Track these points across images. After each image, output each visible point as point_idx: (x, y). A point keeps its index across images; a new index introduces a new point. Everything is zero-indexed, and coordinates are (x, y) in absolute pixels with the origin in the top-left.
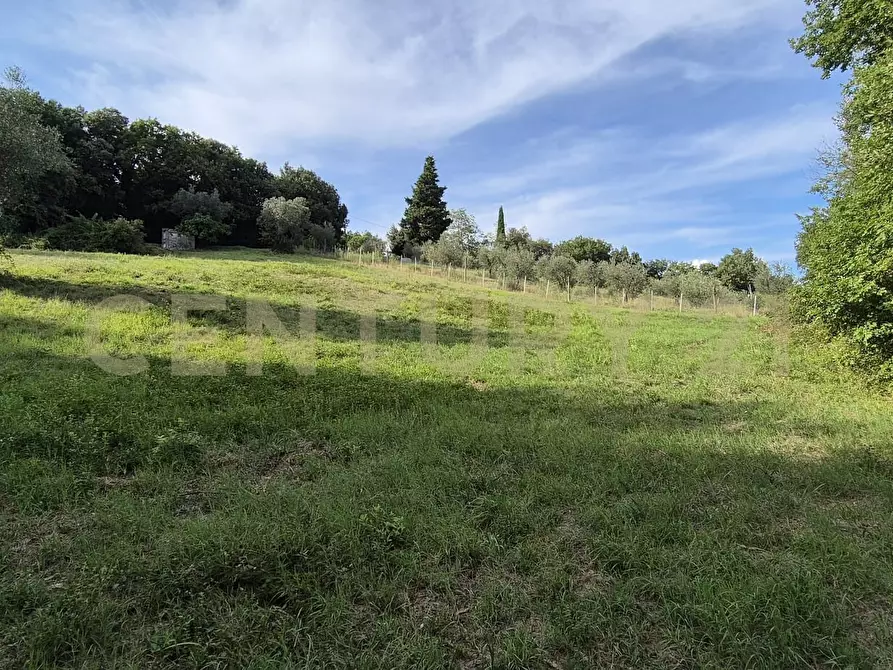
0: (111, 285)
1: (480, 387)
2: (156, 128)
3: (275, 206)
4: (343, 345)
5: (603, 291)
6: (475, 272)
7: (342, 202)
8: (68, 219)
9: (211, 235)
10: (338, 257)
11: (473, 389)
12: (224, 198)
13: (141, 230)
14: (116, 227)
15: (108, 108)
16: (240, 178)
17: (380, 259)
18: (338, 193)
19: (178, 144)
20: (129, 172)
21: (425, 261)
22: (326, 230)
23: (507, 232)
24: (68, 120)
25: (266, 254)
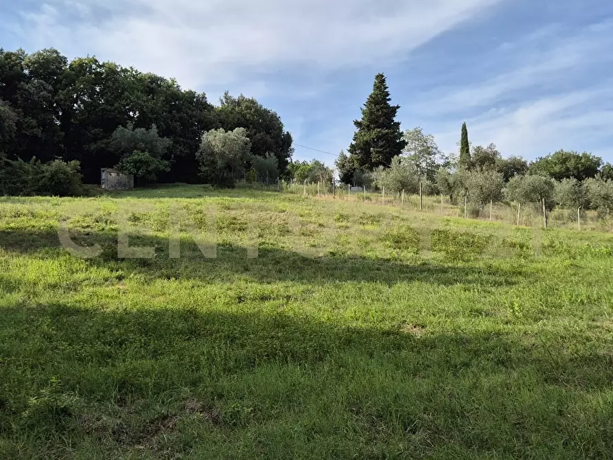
0: (36, 229)
1: (418, 333)
2: (94, 66)
3: (214, 138)
4: (269, 287)
5: (591, 213)
6: (434, 198)
7: (285, 130)
8: (7, 164)
9: (149, 172)
10: (281, 190)
11: (409, 337)
12: (162, 133)
13: (78, 171)
14: (53, 169)
15: (48, 48)
16: (179, 111)
17: (326, 189)
18: (282, 120)
19: (116, 80)
20: (68, 113)
21: (377, 189)
22: (267, 161)
23: (472, 151)
24: (9, 63)
25: (206, 190)
